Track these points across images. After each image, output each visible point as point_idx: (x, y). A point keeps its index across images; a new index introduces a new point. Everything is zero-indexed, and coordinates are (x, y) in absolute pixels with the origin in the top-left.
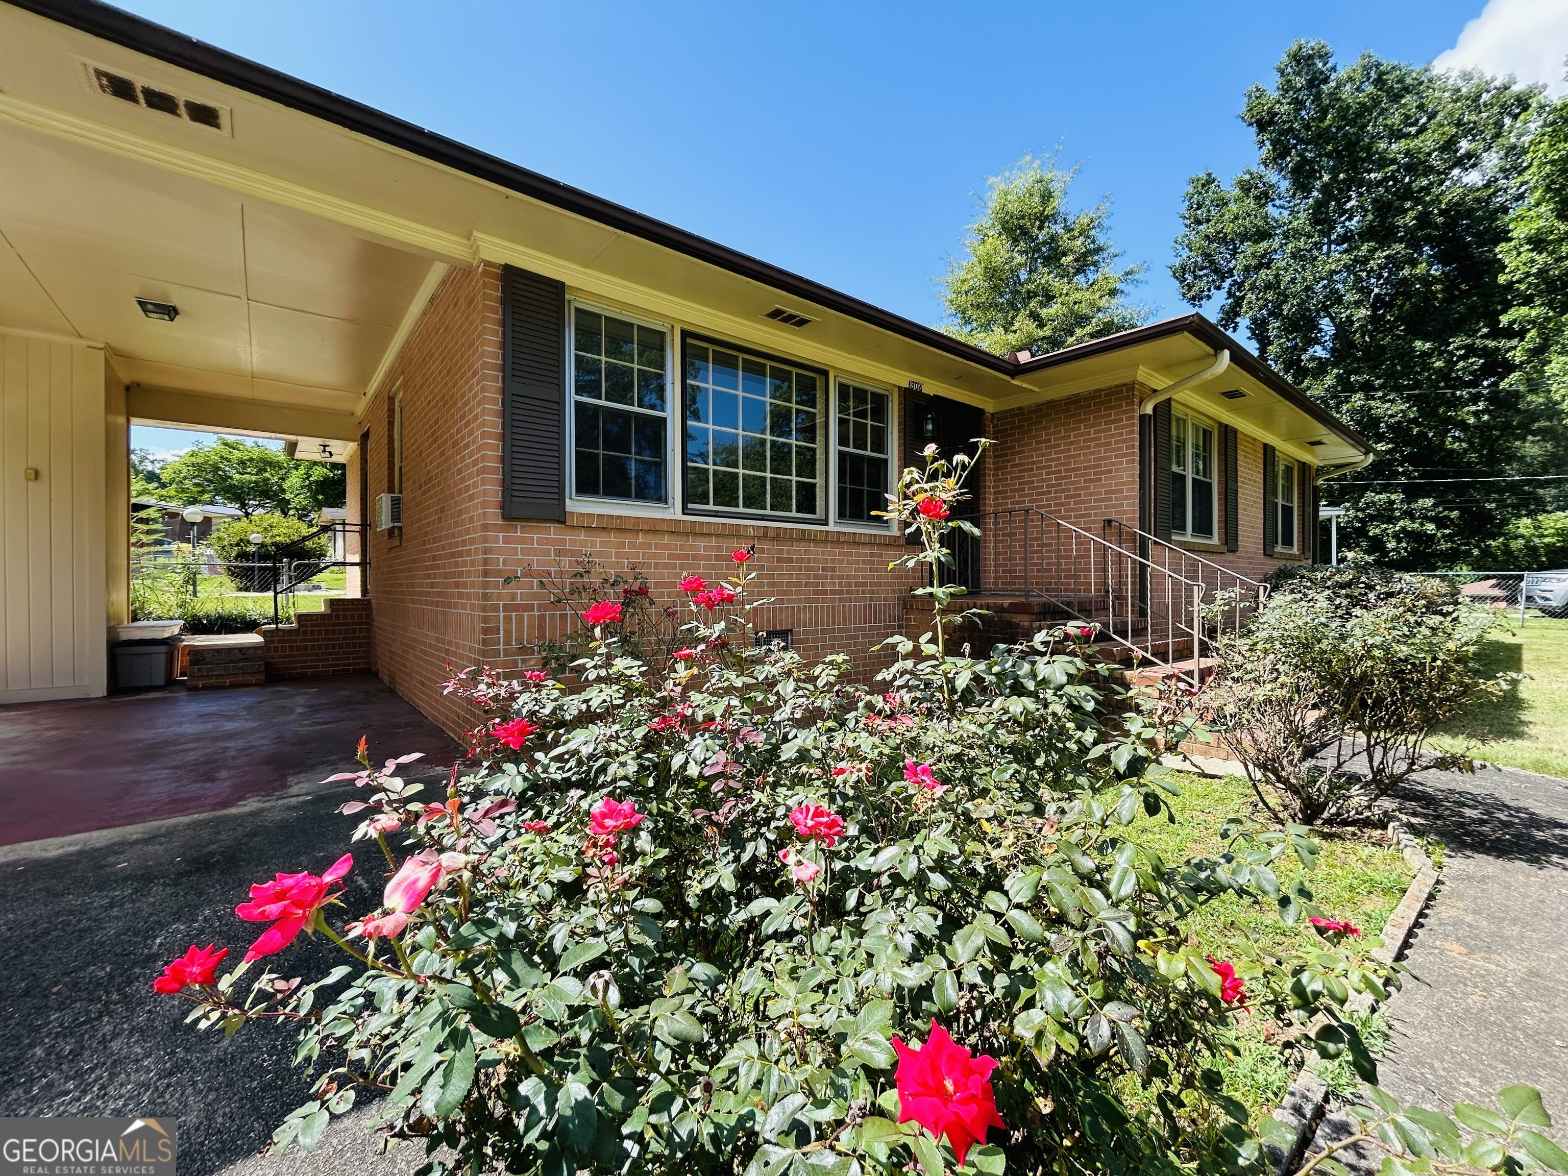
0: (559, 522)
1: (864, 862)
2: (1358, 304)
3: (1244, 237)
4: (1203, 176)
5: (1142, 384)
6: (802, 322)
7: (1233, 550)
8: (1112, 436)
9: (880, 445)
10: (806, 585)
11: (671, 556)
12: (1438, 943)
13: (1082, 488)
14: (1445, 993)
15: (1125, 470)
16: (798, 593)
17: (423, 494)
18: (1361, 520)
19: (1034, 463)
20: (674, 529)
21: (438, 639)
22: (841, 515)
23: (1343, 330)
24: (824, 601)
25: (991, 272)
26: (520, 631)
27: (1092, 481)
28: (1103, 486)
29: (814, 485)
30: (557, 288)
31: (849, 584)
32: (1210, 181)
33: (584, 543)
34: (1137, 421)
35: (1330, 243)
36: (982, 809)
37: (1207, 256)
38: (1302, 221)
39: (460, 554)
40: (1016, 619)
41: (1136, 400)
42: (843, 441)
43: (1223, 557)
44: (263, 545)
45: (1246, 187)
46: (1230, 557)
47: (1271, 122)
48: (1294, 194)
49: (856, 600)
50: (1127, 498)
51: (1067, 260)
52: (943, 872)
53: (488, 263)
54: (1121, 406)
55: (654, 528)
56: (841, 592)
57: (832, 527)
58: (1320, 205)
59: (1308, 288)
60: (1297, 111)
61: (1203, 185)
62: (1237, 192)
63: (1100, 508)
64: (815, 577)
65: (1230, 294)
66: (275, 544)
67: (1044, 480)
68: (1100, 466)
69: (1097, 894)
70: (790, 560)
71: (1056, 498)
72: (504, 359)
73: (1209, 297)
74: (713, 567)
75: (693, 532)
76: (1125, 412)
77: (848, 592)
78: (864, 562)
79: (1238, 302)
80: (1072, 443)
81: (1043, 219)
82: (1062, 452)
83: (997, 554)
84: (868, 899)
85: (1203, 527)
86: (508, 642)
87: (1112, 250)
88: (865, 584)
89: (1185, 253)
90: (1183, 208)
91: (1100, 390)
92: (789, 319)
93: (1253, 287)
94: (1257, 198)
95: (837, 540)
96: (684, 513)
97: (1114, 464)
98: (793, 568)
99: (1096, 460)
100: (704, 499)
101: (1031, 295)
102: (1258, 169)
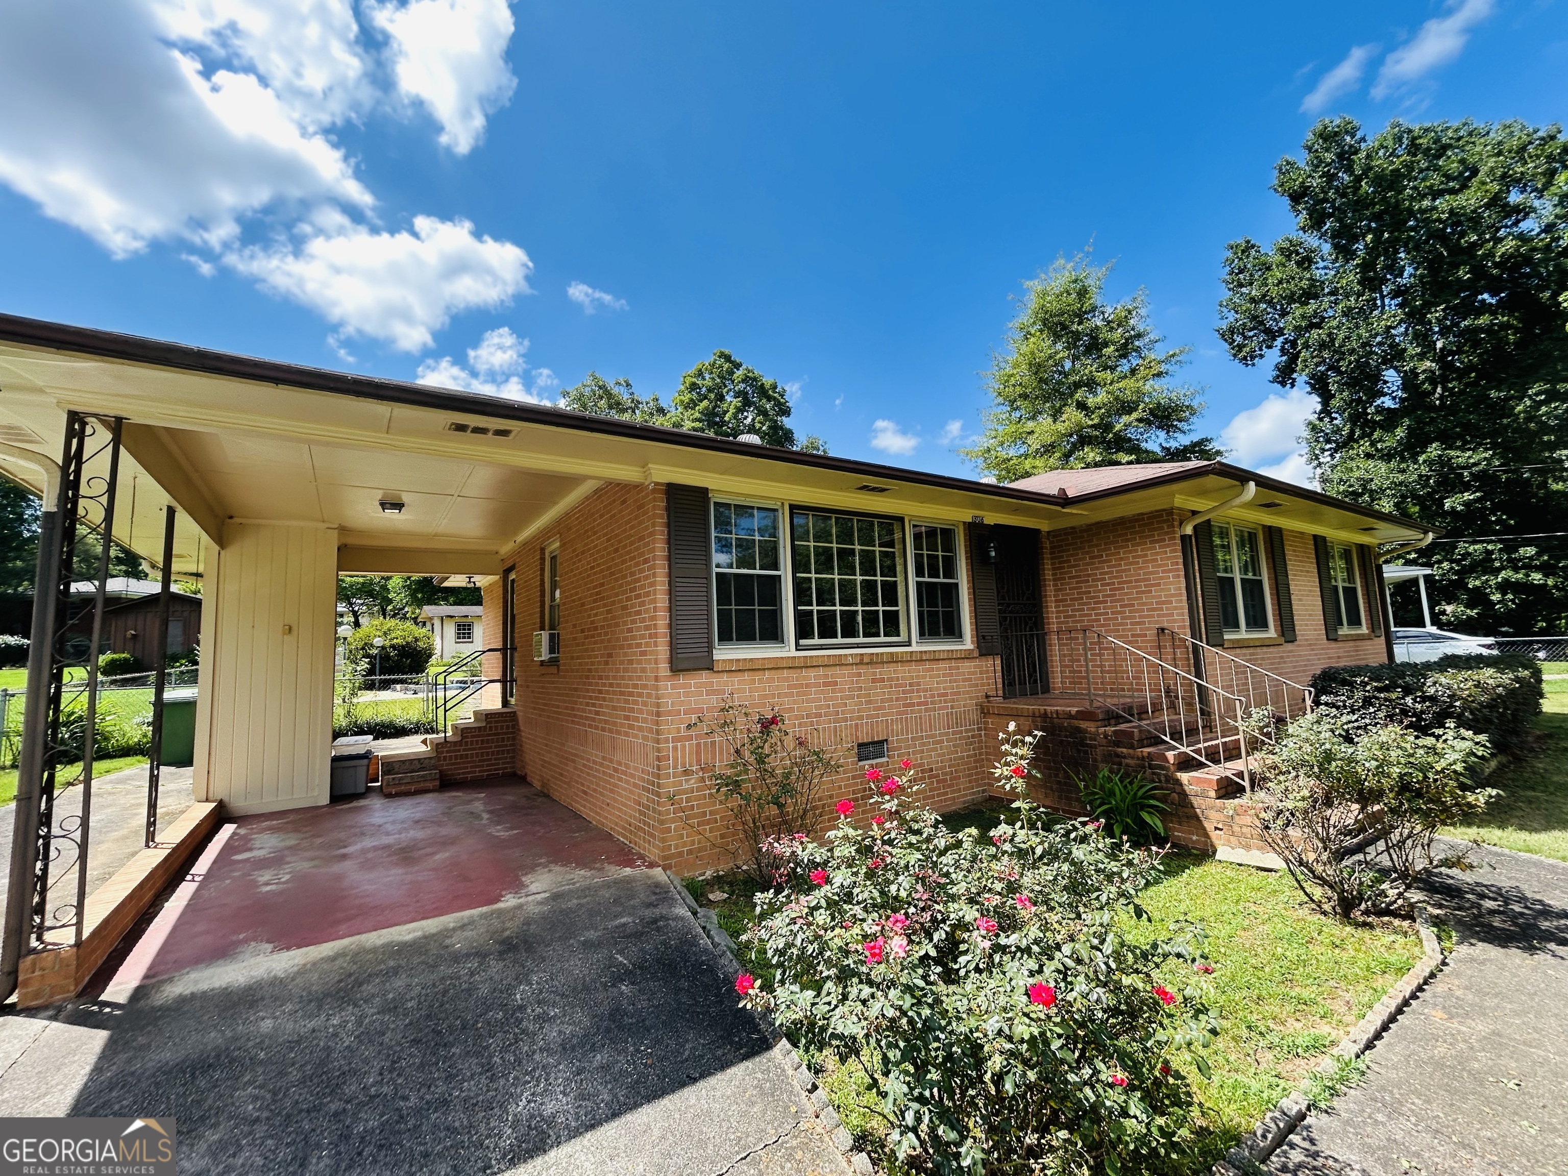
0: (708, 669)
1: (1003, 941)
2: (1422, 356)
3: (1291, 299)
4: (1241, 241)
5: (1179, 509)
6: (883, 490)
7: (1292, 640)
8: (1157, 554)
9: (950, 571)
10: (897, 699)
11: (789, 687)
12: (1426, 1011)
13: (1135, 599)
14: (1419, 1046)
15: (1171, 583)
16: (890, 707)
17: (586, 637)
18: (1456, 573)
19: (1089, 575)
20: (793, 666)
21: (604, 758)
22: (922, 634)
23: (1409, 381)
24: (912, 712)
25: (1037, 368)
26: (683, 757)
27: (1143, 592)
28: (1154, 597)
29: (897, 611)
30: (702, 493)
31: (933, 696)
32: (1249, 246)
33: (726, 684)
34: (1179, 541)
35: (1383, 297)
36: (1053, 918)
37: (1254, 318)
38: (1351, 278)
39: (631, 694)
40: (1084, 725)
41: (1176, 523)
42: (919, 572)
43: (1281, 648)
44: (383, 648)
45: (1287, 253)
46: (1289, 646)
47: (1304, 195)
48: (1337, 258)
49: (940, 709)
50: (1176, 608)
51: (1109, 350)
52: (1038, 945)
53: (657, 484)
54: (1162, 528)
55: (776, 666)
56: (926, 703)
57: (914, 647)
58: (1366, 266)
59: (1364, 345)
60: (1329, 182)
61: (1243, 252)
62: (1278, 258)
63: (1153, 616)
64: (904, 692)
65: (1283, 351)
66: (393, 647)
67: (1100, 591)
68: (1149, 580)
69: (1099, 953)
70: (883, 680)
71: (1111, 607)
72: (669, 551)
73: (1262, 356)
74: (822, 692)
75: (807, 665)
76: (1167, 533)
77: (932, 703)
78: (944, 675)
79: (1294, 358)
80: (1122, 559)
81: (1080, 316)
82: (1114, 566)
83: (1062, 656)
84: (1005, 958)
85: (1257, 620)
86: (675, 767)
87: (1152, 336)
88: (946, 695)
89: (1232, 316)
90: (1224, 273)
91: (1142, 514)
92: (874, 489)
93: (1306, 346)
94: (1299, 264)
95: (920, 659)
96: (797, 650)
97: (1162, 578)
98: (885, 687)
99: (1145, 574)
100: (810, 635)
101: (1077, 385)
102: (1297, 236)
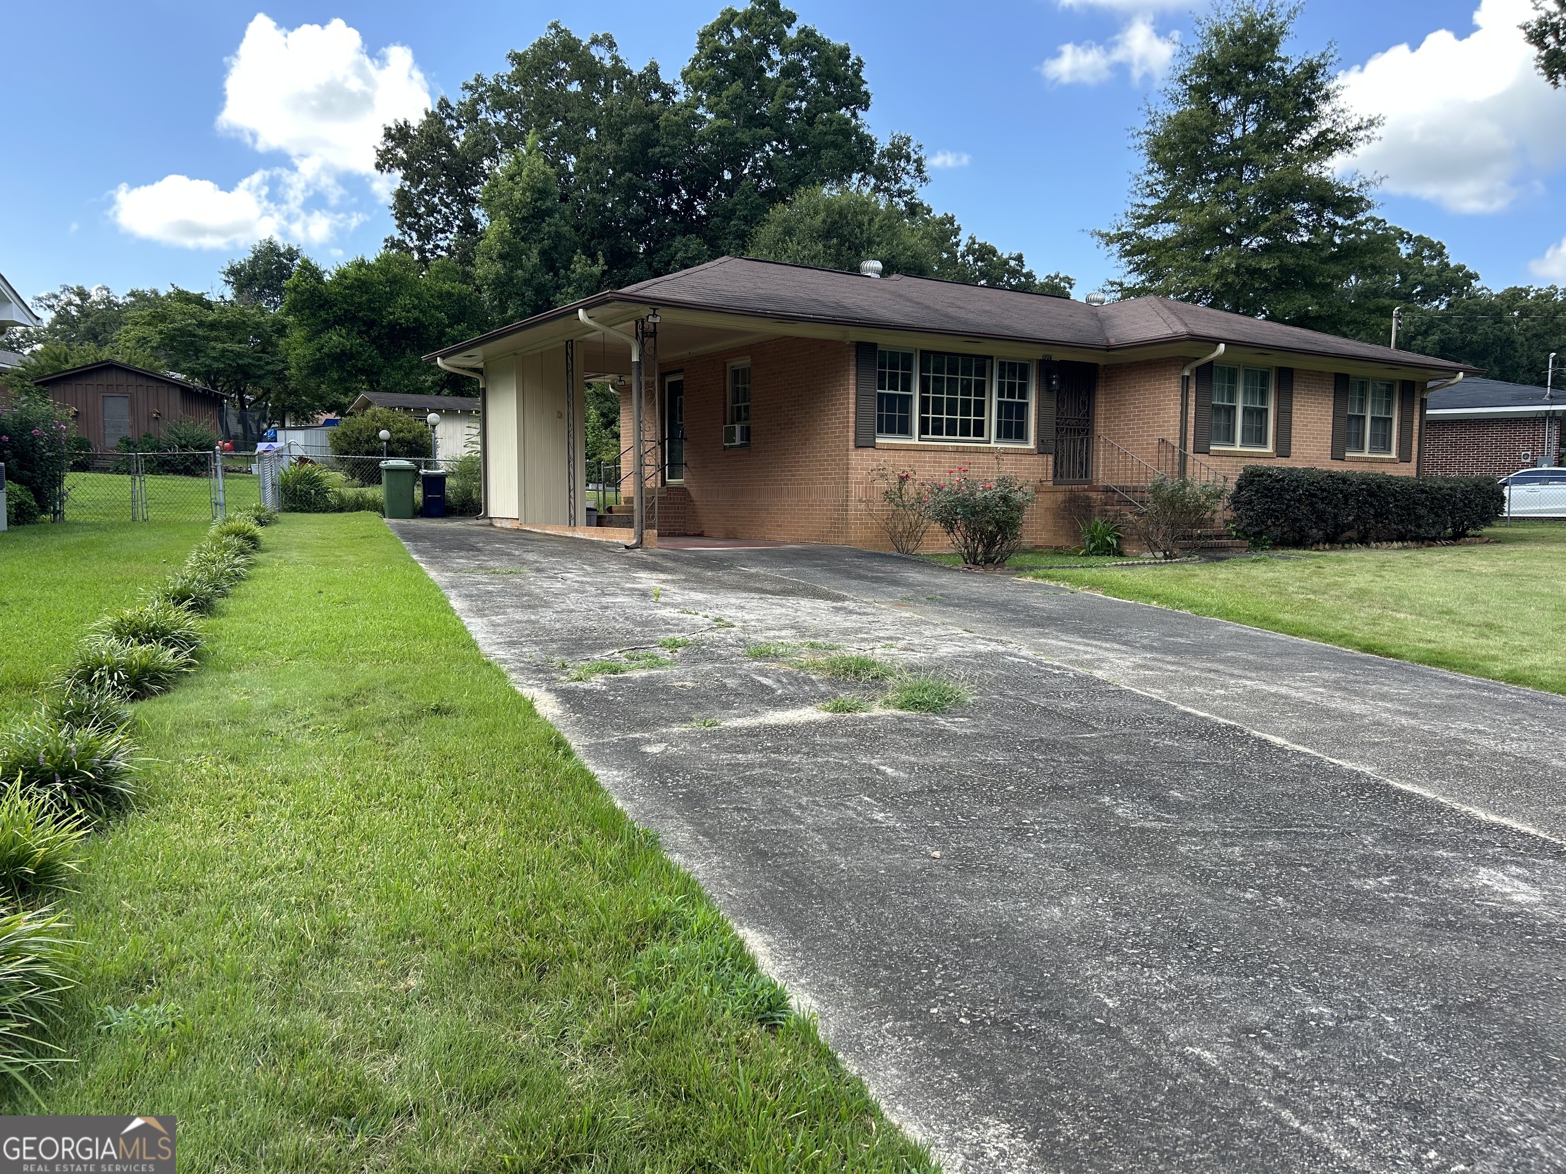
0: (873, 447)
5: (1184, 357)
7: (1285, 454)
8: (1166, 388)
9: (1024, 394)
11: (915, 462)
13: (1151, 418)
15: (1172, 409)
17: (783, 429)
19: (1126, 400)
20: (917, 449)
21: (799, 501)
22: (999, 436)
26: (859, 492)
27: (1156, 414)
28: (1161, 418)
29: (983, 420)
30: (874, 346)
33: (882, 456)
34: (1180, 380)
39: (826, 461)
40: (1091, 494)
41: (1179, 368)
42: (1001, 394)
46: (1283, 460)
50: (1172, 426)
53: (851, 342)
54: (1171, 370)
55: (908, 449)
57: (992, 445)
63: (1159, 431)
64: (983, 472)
67: (1132, 412)
68: (1160, 405)
70: (970, 462)
71: (1137, 424)
72: (856, 380)
74: (933, 466)
75: (925, 450)
76: (1173, 374)
78: (1011, 464)
80: (1147, 390)
82: (1141, 395)
83: (1105, 458)
85: (1255, 439)
86: (855, 497)
95: (994, 452)
96: (920, 441)
97: (1167, 405)
98: (971, 468)
99: (1158, 401)
100: (927, 433)
